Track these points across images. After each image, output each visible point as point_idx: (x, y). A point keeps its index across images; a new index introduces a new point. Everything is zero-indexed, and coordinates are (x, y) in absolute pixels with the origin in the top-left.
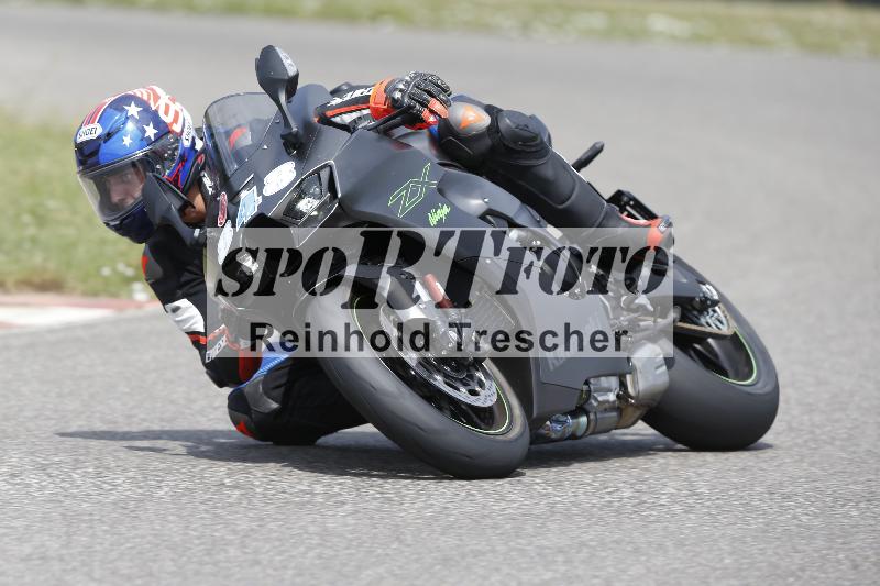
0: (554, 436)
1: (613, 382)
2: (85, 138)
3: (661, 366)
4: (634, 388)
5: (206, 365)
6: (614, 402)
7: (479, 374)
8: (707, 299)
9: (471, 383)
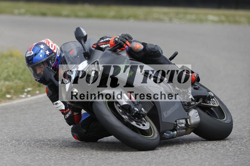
0: (167, 137)
1: (184, 121)
2: (28, 55)
3: (198, 116)
4: (190, 123)
5: (65, 119)
6: (184, 127)
7: (143, 119)
8: (210, 96)
9: (142, 122)
